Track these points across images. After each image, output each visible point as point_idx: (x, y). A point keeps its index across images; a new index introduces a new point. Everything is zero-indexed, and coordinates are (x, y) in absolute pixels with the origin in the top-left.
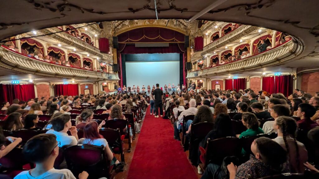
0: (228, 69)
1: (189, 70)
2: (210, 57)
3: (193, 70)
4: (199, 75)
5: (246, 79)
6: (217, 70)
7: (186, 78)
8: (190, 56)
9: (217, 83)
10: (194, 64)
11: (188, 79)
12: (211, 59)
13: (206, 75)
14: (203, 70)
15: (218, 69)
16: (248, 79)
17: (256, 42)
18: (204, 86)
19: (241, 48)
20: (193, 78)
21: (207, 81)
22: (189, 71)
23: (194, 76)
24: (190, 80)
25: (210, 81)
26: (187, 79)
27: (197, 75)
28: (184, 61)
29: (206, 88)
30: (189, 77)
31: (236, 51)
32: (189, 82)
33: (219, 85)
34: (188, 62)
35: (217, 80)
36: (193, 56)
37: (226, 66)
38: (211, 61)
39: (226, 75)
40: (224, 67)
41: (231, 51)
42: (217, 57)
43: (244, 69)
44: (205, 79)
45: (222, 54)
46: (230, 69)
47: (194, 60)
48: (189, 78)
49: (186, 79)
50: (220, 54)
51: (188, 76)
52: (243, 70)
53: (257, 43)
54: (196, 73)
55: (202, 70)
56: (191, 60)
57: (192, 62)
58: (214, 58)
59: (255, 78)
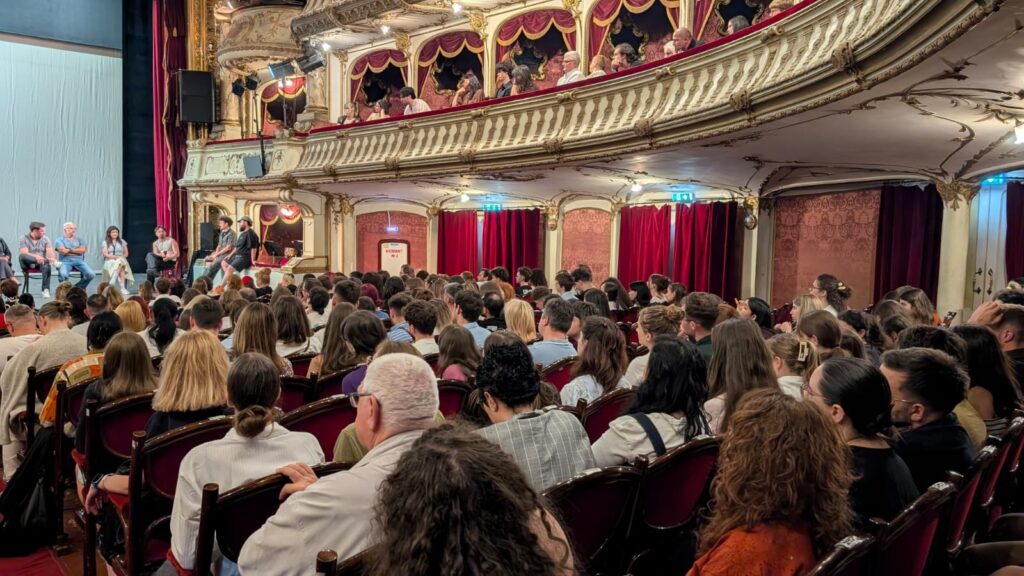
0: (468, 147)
1: (197, 127)
2: (353, 57)
3: (232, 132)
4: (277, 170)
5: (546, 216)
6: (403, 148)
7: (181, 183)
8: (210, 30)
9: (392, 229)
10: (238, 89)
11: (194, 197)
12: (355, 71)
13: (333, 173)
14: (304, 135)
15: (406, 138)
16: (554, 217)
17: (606, 11)
18: (309, 250)
19: (530, 31)
20: (232, 187)
21: (327, 216)
22: (203, 140)
23: (243, 177)
24: (211, 199)
25: (348, 217)
26: (185, 194)
27: (265, 171)
28: (161, 60)
29: (321, 263)
30: (204, 178)
31: (504, 43)
32: (196, 218)
33: (403, 247)
34: (191, 67)
35: (393, 213)
36: (233, 34)
37: (459, 124)
38: (354, 83)
39: (446, 180)
40: (443, 131)
41: (476, 38)
42: (396, 64)
43: (558, 150)
44: (316, 202)
45: (427, 51)
46: (480, 147)
47: (239, 64)
48: (201, 187)
49: (180, 197)
50: (413, 50)
51: (190, 176)
52: (553, 159)
53: (608, 17)
54: (254, 151)
55: (297, 134)
56: (221, 59)
57: (227, 77)
58: (376, 70)
59: (584, 210)
